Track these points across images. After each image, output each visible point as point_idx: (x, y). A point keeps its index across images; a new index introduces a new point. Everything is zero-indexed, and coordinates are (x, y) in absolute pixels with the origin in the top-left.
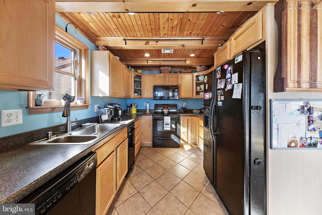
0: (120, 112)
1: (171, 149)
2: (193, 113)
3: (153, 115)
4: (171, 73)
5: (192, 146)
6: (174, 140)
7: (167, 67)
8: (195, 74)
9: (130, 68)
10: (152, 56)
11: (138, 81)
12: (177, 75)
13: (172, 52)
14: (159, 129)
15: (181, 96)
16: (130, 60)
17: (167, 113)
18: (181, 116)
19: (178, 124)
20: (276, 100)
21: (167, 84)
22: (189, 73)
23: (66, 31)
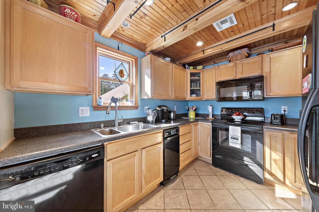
0: (172, 114)
1: (242, 179)
3: (212, 123)
4: (247, 57)
6: (250, 167)
7: (239, 51)
9: (187, 66)
10: (207, 43)
11: (195, 80)
12: (260, 58)
13: (235, 23)
15: (271, 94)
16: (184, 58)
17: (238, 122)
18: (266, 128)
19: (258, 143)
21: (239, 76)
22: (294, 46)
23: (118, 49)
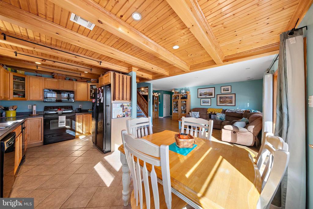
2: (88, 112)
3: (44, 116)
4: (65, 79)
5: (86, 136)
8: (90, 84)
9: (5, 67)
11: (20, 83)
12: (72, 82)
14: (52, 128)
17: (61, 114)
18: (77, 114)
19: (73, 121)
20: (113, 103)
21: (61, 89)
22: (84, 82)
